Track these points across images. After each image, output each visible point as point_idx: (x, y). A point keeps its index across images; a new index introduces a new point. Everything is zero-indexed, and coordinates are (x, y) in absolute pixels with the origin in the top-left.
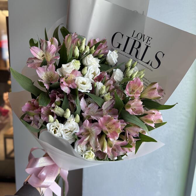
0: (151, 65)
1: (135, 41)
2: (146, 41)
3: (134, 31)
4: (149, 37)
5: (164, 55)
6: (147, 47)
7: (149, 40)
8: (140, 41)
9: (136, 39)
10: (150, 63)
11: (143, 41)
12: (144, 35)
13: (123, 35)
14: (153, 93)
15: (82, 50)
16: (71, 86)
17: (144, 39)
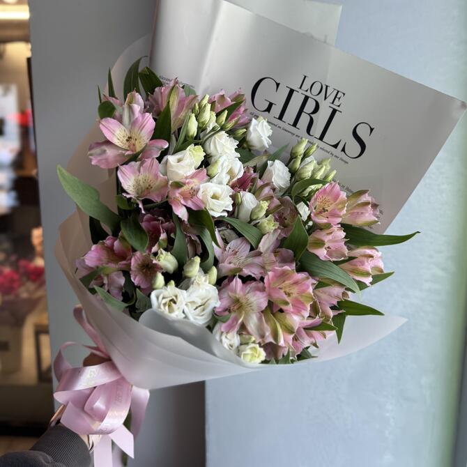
0: (343, 150)
1: (306, 98)
2: (330, 99)
3: (305, 77)
4: (338, 92)
5: (372, 130)
6: (334, 111)
7: (338, 96)
8: (316, 98)
9: (308, 94)
10: (340, 147)
11: (325, 98)
12: (327, 86)
13: (278, 85)
14: (362, 213)
15: (203, 123)
16: (190, 204)
17: (328, 95)
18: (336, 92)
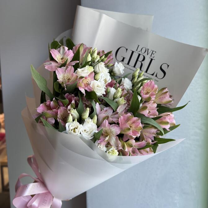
0: (156, 76)
1: (139, 55)
2: (150, 54)
3: (139, 46)
4: (153, 51)
5: (168, 66)
6: (152, 60)
7: (153, 53)
8: (144, 54)
9: (140, 53)
10: (155, 75)
11: (148, 54)
12: (148, 49)
13: (127, 50)
14: (165, 97)
15: (94, 58)
16: (86, 89)
17: (149, 53)
18: (152, 51)
